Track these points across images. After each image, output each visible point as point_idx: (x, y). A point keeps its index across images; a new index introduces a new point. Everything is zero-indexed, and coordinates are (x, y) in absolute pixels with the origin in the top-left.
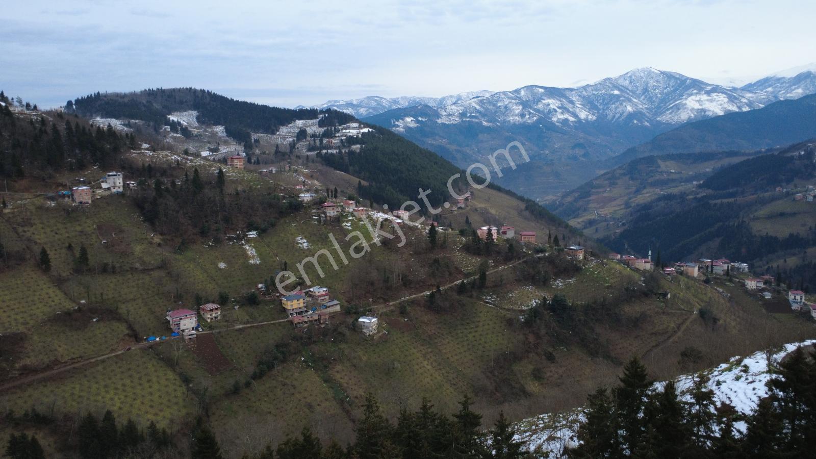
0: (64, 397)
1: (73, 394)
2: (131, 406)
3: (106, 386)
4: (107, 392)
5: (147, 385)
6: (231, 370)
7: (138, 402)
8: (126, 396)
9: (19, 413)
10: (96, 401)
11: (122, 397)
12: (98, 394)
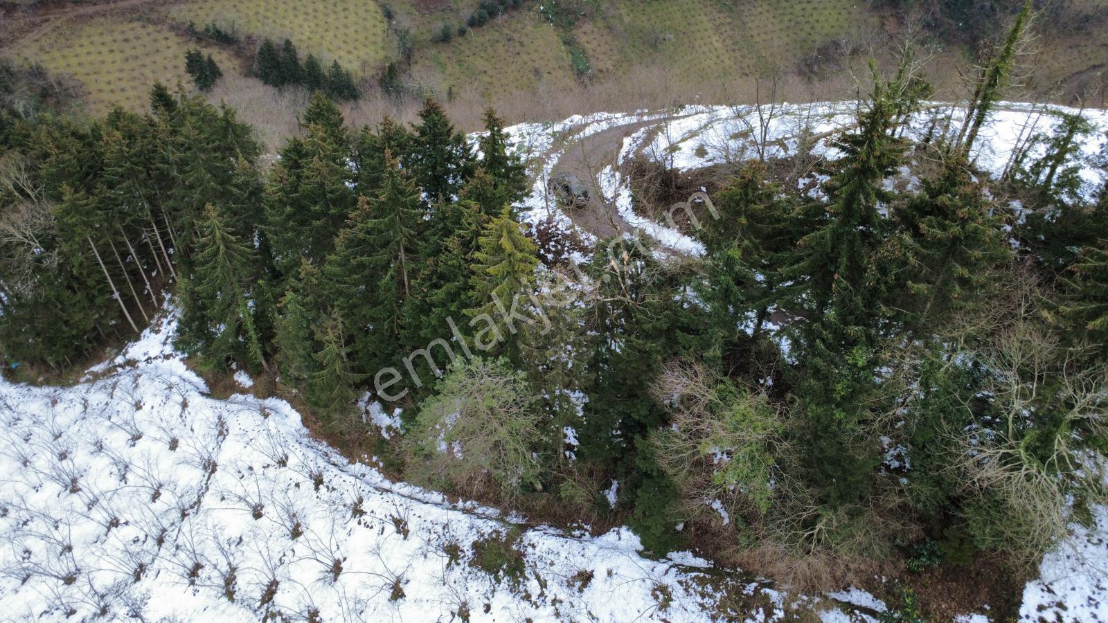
0: (247, 15)
1: (257, 13)
2: (322, 37)
3: (295, 9)
4: (296, 16)
5: (342, 14)
6: (443, 10)
7: (331, 34)
8: (317, 25)
9: (200, 28)
10: (282, 25)
11: (313, 25)
12: (284, 18)
